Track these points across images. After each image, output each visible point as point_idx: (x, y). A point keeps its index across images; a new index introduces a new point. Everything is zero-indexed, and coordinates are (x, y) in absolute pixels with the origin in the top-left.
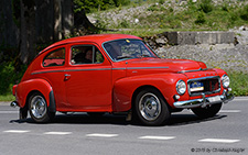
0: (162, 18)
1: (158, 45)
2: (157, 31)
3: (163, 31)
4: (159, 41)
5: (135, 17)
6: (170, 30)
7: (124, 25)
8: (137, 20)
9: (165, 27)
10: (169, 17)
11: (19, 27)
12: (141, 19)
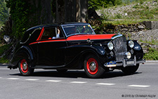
0: (142, 13)
1: (140, 29)
2: (139, 20)
3: (142, 20)
4: (140, 27)
5: (125, 12)
6: (147, 20)
7: (119, 17)
8: (126, 14)
9: (143, 18)
10: (146, 13)
11: (55, 17)
12: (128, 13)
